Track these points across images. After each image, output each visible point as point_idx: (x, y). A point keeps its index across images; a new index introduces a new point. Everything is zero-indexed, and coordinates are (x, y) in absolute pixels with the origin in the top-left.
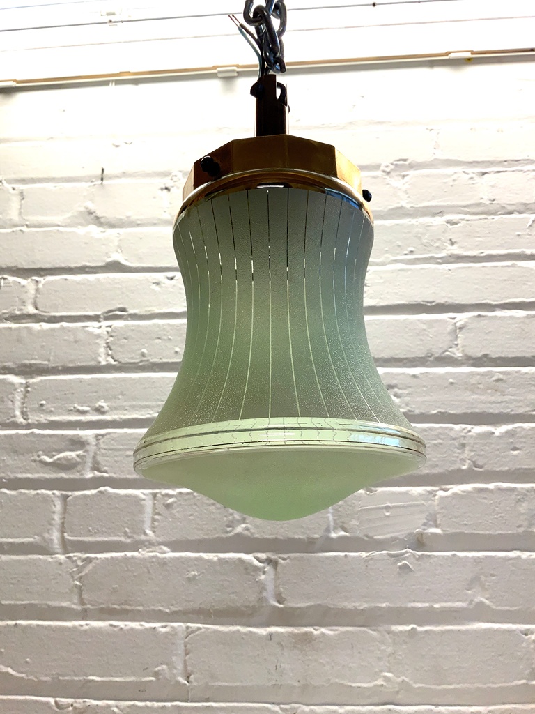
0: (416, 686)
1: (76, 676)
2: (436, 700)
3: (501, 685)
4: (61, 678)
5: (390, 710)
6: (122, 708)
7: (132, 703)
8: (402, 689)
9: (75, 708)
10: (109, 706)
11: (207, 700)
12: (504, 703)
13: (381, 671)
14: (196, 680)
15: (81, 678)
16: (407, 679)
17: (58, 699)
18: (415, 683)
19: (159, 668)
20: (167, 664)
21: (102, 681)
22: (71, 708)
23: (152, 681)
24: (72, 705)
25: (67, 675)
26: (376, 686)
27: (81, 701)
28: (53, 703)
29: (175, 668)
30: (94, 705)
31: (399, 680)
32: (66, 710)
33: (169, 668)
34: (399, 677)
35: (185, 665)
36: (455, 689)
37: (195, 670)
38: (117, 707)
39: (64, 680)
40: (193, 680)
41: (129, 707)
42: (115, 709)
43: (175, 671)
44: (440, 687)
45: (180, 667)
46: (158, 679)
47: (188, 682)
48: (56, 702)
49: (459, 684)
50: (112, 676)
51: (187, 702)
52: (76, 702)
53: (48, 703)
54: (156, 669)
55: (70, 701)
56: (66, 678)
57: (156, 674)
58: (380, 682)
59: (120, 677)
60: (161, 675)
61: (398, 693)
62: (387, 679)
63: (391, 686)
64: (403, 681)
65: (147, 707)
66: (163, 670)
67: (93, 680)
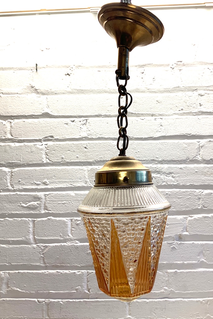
0: (176, 292)
1: (45, 291)
2: (183, 297)
3: (208, 291)
4: (39, 292)
5: (166, 300)
6: (64, 302)
7: (68, 300)
8: (170, 293)
9: (45, 302)
10: (59, 302)
11: (97, 298)
12: (209, 297)
13: (163, 287)
14: (92, 291)
15: (47, 292)
16: (173, 289)
17: (38, 299)
18: (176, 291)
19: (77, 287)
20: (80, 286)
21: (55, 293)
22: (44, 303)
23: (75, 292)
24: (44, 301)
25: (41, 291)
26: (161, 292)
27: (47, 300)
28: (37, 301)
29: (84, 287)
30: (53, 301)
31: (170, 290)
32: (42, 303)
33: (81, 287)
34: (170, 289)
35: (87, 286)
36: (191, 292)
37: (92, 288)
38: (62, 302)
39: (40, 293)
40: (91, 291)
41: (66, 302)
42: (61, 303)
43: (84, 288)
44: (185, 292)
45: (86, 287)
46: (77, 291)
47: (89, 292)
48: (38, 301)
49: (192, 291)
50: (59, 291)
51: (89, 299)
52: (46, 300)
53: (35, 301)
54: (76, 288)
55: (43, 300)
56: (41, 292)
57: (76, 290)
58: (162, 291)
59: (62, 291)
60: (78, 290)
61: (169, 294)
62: (165, 290)
63: (167, 292)
64: (171, 290)
65: (73, 301)
66: (79, 288)
67: (52, 292)
